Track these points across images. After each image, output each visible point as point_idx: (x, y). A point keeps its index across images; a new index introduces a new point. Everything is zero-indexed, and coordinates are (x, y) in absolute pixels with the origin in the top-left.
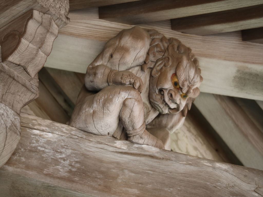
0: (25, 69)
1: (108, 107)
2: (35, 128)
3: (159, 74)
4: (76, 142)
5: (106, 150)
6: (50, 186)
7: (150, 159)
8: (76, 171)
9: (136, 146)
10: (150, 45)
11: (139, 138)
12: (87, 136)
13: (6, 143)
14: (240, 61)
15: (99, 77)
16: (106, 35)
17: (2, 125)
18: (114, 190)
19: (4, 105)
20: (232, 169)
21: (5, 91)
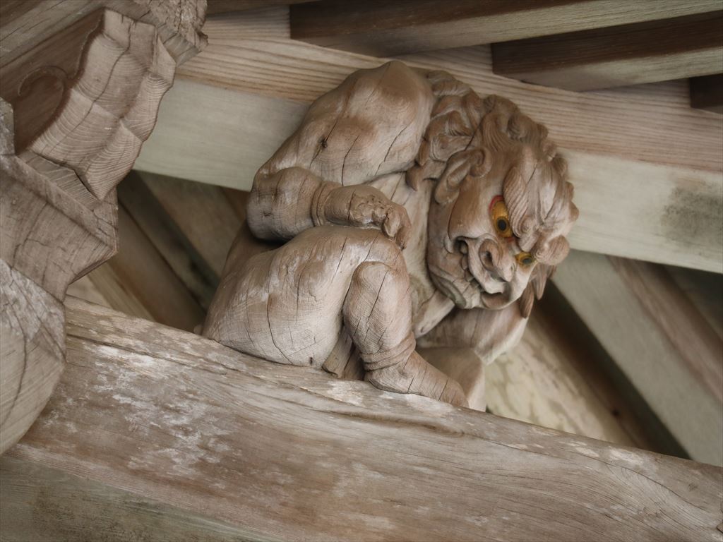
0: (80, 177)
1: (309, 285)
2: (107, 340)
3: (456, 195)
4: (221, 383)
5: (303, 407)
6: (146, 505)
7: (426, 434)
8: (219, 465)
9: (387, 396)
10: (432, 115)
11: (397, 374)
12: (251, 368)
13: (25, 382)
14: (682, 165)
15: (288, 201)
16: (308, 83)
17: (14, 330)
18: (324, 518)
19: (19, 275)
20: (655, 468)
21: (24, 235)
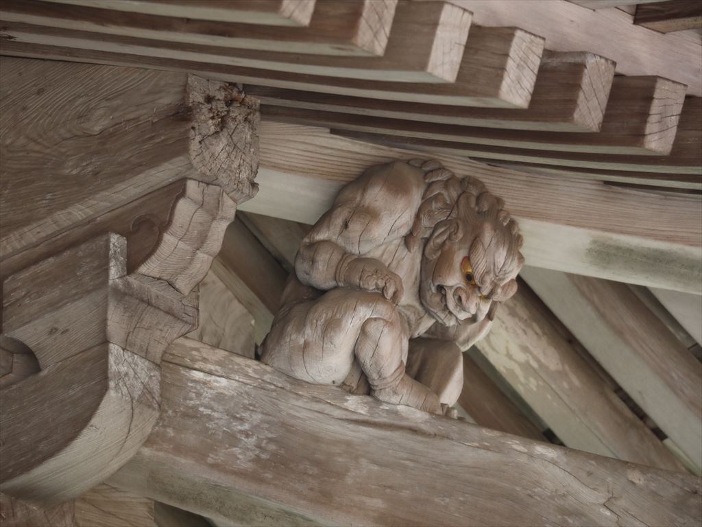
0: (171, 284)
1: (331, 337)
2: (196, 366)
3: (439, 253)
4: (272, 398)
5: (327, 416)
7: (410, 436)
8: (268, 460)
9: (385, 407)
10: (423, 198)
11: (392, 393)
12: (293, 386)
13: (132, 426)
15: (320, 267)
17: (124, 397)
18: (338, 499)
19: (130, 354)
21: (133, 325)
